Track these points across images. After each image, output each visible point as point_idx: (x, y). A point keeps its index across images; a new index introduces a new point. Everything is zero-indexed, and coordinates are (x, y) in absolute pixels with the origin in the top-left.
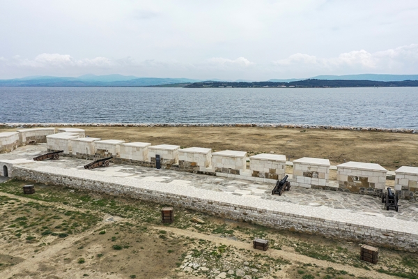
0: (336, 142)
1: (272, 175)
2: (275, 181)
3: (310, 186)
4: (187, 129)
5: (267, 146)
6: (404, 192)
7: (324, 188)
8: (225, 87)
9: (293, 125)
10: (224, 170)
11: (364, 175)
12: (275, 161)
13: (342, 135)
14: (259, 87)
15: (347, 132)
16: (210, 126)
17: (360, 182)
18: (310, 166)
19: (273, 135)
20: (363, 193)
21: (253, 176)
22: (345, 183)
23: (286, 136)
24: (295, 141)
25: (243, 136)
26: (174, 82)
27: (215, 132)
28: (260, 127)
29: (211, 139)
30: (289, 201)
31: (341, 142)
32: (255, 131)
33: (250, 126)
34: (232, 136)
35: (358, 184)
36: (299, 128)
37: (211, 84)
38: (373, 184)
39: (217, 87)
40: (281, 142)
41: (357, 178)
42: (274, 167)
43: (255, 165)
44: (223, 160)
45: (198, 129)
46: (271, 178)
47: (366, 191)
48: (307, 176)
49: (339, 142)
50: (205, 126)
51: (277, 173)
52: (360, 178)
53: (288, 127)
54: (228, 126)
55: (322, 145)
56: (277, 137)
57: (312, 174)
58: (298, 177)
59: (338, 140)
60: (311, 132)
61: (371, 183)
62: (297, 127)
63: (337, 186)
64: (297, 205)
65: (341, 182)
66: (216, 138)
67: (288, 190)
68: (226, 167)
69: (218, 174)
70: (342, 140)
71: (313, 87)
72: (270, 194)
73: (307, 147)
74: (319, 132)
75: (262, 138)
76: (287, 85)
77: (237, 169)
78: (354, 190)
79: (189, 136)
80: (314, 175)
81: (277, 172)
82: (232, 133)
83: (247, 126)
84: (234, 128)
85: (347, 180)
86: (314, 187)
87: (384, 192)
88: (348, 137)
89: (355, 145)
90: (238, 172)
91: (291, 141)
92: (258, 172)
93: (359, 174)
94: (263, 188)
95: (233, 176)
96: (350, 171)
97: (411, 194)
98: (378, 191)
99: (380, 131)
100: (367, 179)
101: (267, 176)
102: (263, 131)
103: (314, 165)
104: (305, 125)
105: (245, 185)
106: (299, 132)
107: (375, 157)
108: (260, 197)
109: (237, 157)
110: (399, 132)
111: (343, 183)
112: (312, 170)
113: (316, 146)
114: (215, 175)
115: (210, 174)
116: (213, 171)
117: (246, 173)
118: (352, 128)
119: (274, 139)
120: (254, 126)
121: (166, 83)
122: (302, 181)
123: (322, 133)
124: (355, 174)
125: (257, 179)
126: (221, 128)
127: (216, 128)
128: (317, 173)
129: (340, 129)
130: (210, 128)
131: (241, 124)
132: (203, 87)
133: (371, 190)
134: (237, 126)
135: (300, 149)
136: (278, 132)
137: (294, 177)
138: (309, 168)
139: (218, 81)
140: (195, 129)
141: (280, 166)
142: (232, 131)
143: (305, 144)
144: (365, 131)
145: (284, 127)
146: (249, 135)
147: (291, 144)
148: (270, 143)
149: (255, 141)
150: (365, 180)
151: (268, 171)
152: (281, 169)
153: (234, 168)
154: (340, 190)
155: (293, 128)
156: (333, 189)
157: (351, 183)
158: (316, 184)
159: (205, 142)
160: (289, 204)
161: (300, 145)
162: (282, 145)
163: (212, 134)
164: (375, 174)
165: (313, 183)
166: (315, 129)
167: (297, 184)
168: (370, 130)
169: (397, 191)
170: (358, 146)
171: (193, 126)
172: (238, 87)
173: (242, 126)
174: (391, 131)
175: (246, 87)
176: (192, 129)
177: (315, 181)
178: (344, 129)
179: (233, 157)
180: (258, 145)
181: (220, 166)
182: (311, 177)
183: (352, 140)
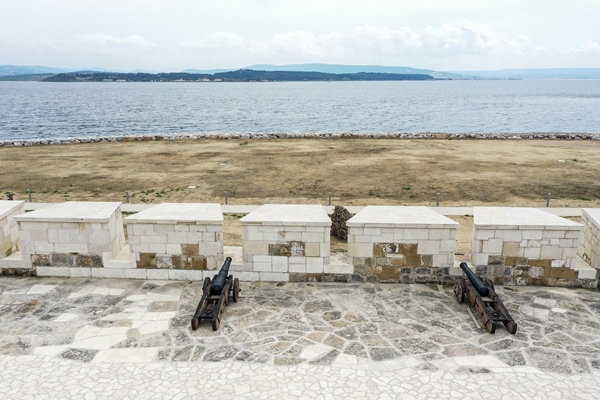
0: (301, 159)
1: (190, 259)
2: (198, 275)
3: (286, 278)
4: (21, 152)
5: (182, 176)
6: (492, 268)
7: (320, 278)
8: (114, 80)
9: (227, 134)
10: (59, 259)
11: (408, 238)
12: (194, 223)
13: (305, 146)
14: (169, 81)
15: (311, 142)
16: (73, 143)
17: (401, 256)
18: (284, 228)
19: (193, 153)
20: (408, 281)
21: (139, 266)
22: (368, 261)
23: (216, 154)
24: (232, 162)
25: (136, 159)
26: (23, 73)
27: (81, 154)
28: (170, 141)
29: (67, 168)
30: (245, 357)
31: (307, 159)
32: (160, 147)
33: (151, 139)
34: (115, 158)
35: (397, 260)
36: (237, 138)
37: (89, 75)
38: (429, 258)
39: (101, 80)
40: (208, 165)
41: (393, 248)
42: (193, 240)
43: (144, 239)
44: (52, 233)
45: (44, 149)
46: (188, 266)
47: (413, 275)
48: (278, 253)
49: (306, 159)
50: (62, 143)
51: (201, 253)
52: (401, 246)
53: (218, 138)
54: (108, 141)
55: (280, 166)
56: (201, 156)
57: (289, 247)
58: (256, 258)
59: (302, 155)
60: (257, 144)
61: (424, 256)
62: (233, 138)
63: (349, 270)
64: (269, 367)
65: (358, 259)
66: (81, 164)
67: (234, 299)
68: (59, 250)
69: (41, 270)
70: (308, 154)
71: (248, 80)
72: (187, 330)
73: (256, 171)
74: (270, 143)
75: (173, 159)
76: (212, 78)
77: (95, 252)
78: (389, 276)
79: (20, 164)
80: (294, 249)
81: (203, 252)
82: (114, 155)
83: (145, 139)
84: (120, 145)
85: (370, 254)
86: (296, 278)
87: (452, 273)
88: (317, 150)
89: (331, 162)
90: (97, 262)
91: (226, 162)
92: (153, 256)
93: (397, 238)
94: (167, 306)
95: (85, 272)
96: (378, 231)
97: (507, 272)
98: (439, 271)
99: (357, 137)
100: (414, 247)
101: (176, 263)
102: (174, 148)
103: (294, 225)
104: (245, 133)
105: (114, 301)
106: (237, 145)
107: (369, 180)
108: (153, 351)
109: (90, 222)
110: (383, 137)
111: (363, 263)
112: (288, 238)
113: (271, 168)
114: (33, 275)
115: (18, 273)
116: (26, 264)
117: (121, 261)
118: (317, 134)
119: (195, 159)
120: (158, 139)
121: (6, 74)
122: (267, 267)
123: (275, 145)
124: (388, 238)
125: (151, 274)
126: (95, 146)
127: (83, 147)
128: (302, 244)
129: (300, 137)
130: (73, 147)
131: (134, 136)
132: (76, 81)
133: (424, 270)
134: (126, 140)
135: (243, 177)
136: (201, 148)
137: (245, 260)
138: (283, 234)
139: (102, 71)
140: (39, 149)
141: (209, 236)
142: (115, 150)
143: (252, 166)
144: (335, 138)
145: (210, 138)
146: (148, 155)
147: (228, 167)
148: (188, 168)
149: (160, 166)
150: (410, 251)
151: (177, 250)
152: (213, 243)
153: (84, 251)
154: (357, 278)
155: (226, 138)
156: (342, 279)
157: (380, 261)
158: (301, 270)
159: (53, 175)
160: (244, 367)
161: (243, 169)
162: (211, 172)
163: (73, 159)
164: (434, 234)
165: (295, 269)
166: (262, 139)
167: (254, 277)
168: (343, 137)
169: (479, 269)
170: (336, 164)
171: (35, 144)
172: (135, 81)
173: (136, 140)
174: (372, 137)
175: (149, 81)
176: (32, 150)
177: (298, 265)
178: (306, 137)
179: (80, 223)
180: (164, 175)
181: (45, 249)
182: (288, 254)
183: (324, 154)
